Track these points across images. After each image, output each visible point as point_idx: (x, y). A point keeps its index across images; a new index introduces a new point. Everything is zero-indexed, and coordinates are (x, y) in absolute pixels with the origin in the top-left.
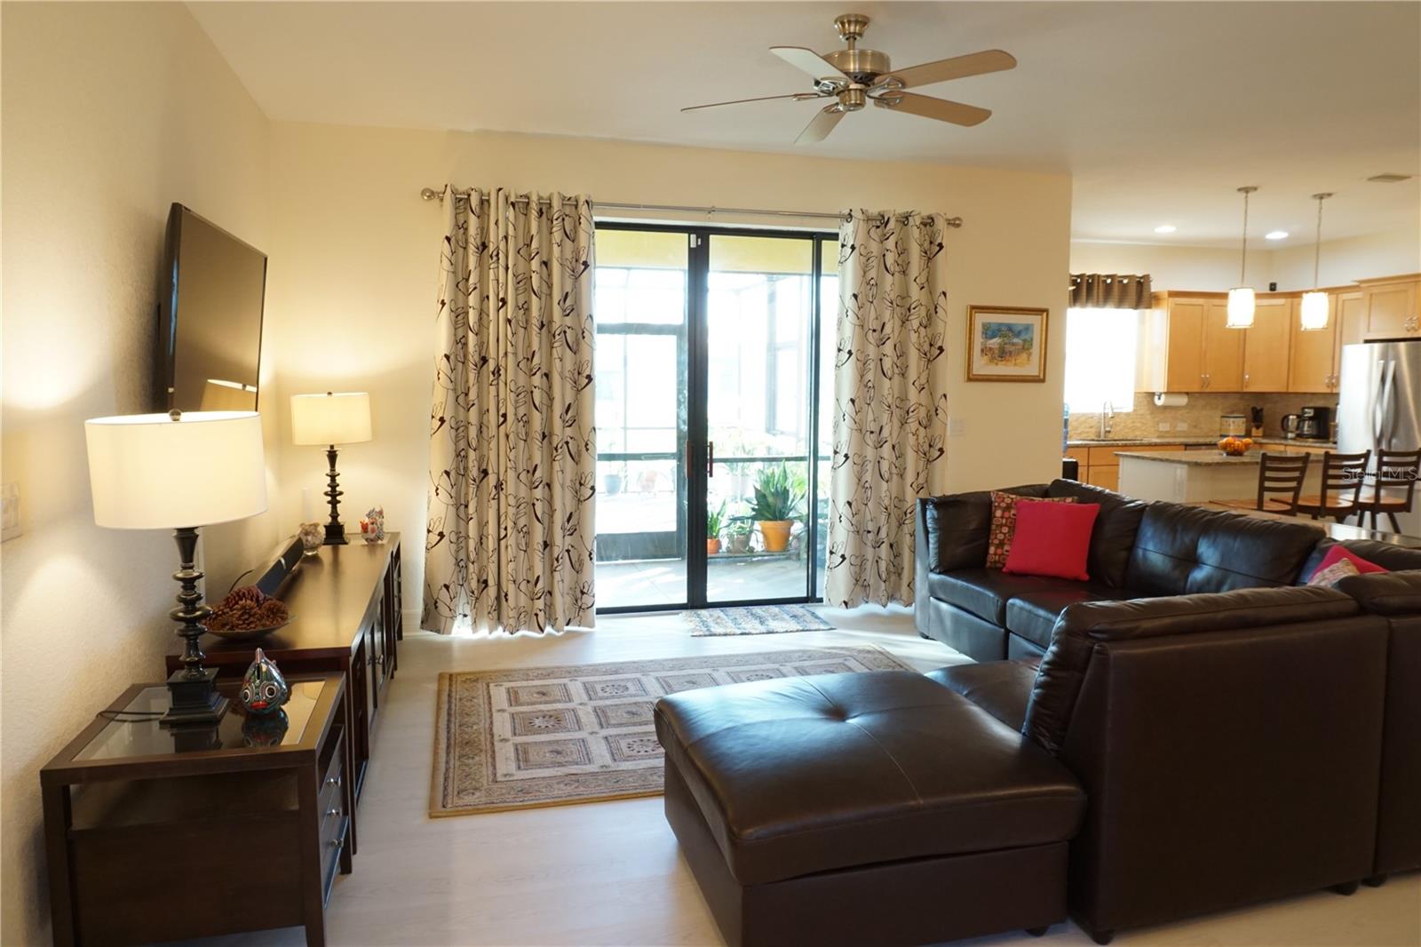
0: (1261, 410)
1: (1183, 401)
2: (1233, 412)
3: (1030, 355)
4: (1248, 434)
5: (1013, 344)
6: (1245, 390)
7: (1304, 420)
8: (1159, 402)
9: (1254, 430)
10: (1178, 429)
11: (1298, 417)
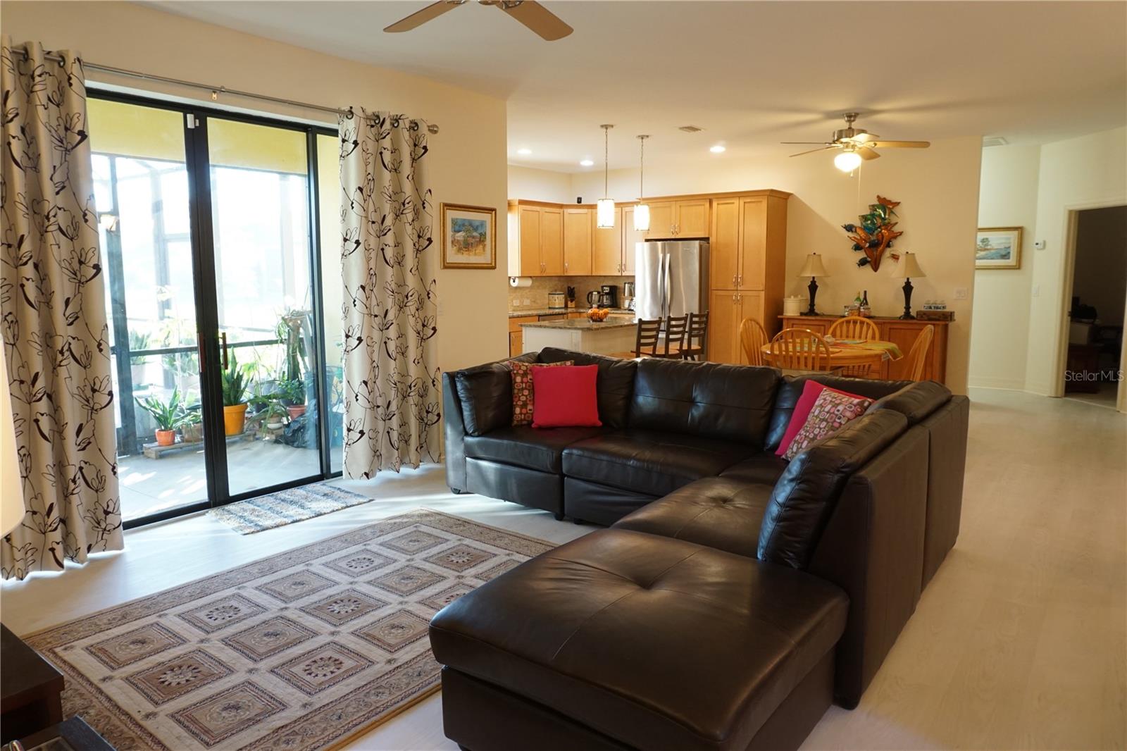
0: (574, 288)
1: (528, 283)
2: (556, 291)
3: (484, 246)
4: (566, 307)
5: (474, 237)
6: (566, 274)
7: (603, 295)
8: (514, 285)
9: (569, 303)
10: (525, 304)
11: (599, 293)
